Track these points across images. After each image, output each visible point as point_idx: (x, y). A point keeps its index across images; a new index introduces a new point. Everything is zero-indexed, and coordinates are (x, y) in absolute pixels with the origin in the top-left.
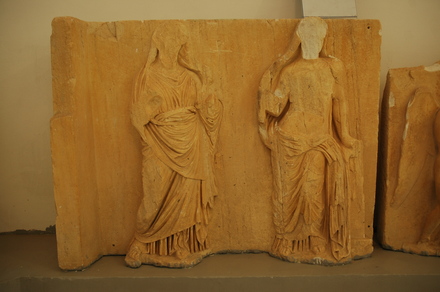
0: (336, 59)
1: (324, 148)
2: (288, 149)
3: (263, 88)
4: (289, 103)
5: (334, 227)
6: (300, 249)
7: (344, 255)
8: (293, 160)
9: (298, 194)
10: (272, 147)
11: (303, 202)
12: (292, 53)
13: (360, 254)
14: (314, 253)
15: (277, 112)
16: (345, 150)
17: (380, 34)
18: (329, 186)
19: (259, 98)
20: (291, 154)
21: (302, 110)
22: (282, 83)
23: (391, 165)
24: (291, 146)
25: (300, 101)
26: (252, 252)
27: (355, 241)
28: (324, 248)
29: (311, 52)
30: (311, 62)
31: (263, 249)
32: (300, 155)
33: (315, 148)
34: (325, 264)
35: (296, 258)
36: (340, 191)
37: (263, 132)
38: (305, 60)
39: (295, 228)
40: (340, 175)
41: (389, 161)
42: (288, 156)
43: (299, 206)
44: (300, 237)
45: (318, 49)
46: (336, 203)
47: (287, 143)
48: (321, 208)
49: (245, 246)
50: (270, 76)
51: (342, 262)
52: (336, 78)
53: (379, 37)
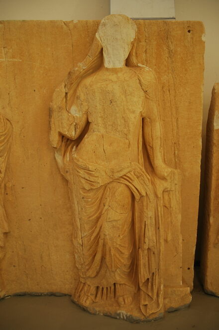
0: (147, 69)
1: (129, 180)
2: (83, 181)
3: (55, 105)
4: (88, 124)
5: (144, 274)
6: (105, 297)
7: (154, 310)
8: (91, 194)
9: (98, 236)
10: (68, 177)
11: (104, 245)
12: (90, 59)
13: (175, 305)
14: (119, 305)
15: (73, 134)
16: (158, 182)
17: (203, 39)
18: (137, 225)
19: (50, 116)
20: (87, 187)
21: (102, 131)
22: (78, 98)
23: (216, 199)
24: (87, 177)
25: (100, 120)
26: (53, 294)
27: (170, 290)
28: (130, 299)
29: (115, 59)
30: (114, 71)
31: (66, 292)
32: (98, 189)
33: (117, 180)
34: (130, 320)
35: (97, 309)
36: (150, 233)
37: (59, 158)
38: (107, 69)
39: (98, 273)
40: (150, 213)
41: (213, 194)
42: (84, 189)
43: (100, 250)
44: (104, 283)
45: (124, 56)
46: (146, 247)
47: (82, 173)
48: (127, 253)
49: (45, 288)
50: (64, 90)
51: (151, 318)
52: (146, 92)
53: (202, 43)
